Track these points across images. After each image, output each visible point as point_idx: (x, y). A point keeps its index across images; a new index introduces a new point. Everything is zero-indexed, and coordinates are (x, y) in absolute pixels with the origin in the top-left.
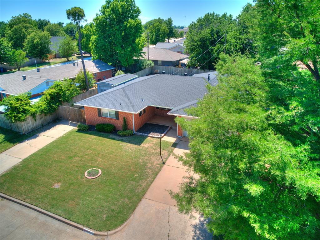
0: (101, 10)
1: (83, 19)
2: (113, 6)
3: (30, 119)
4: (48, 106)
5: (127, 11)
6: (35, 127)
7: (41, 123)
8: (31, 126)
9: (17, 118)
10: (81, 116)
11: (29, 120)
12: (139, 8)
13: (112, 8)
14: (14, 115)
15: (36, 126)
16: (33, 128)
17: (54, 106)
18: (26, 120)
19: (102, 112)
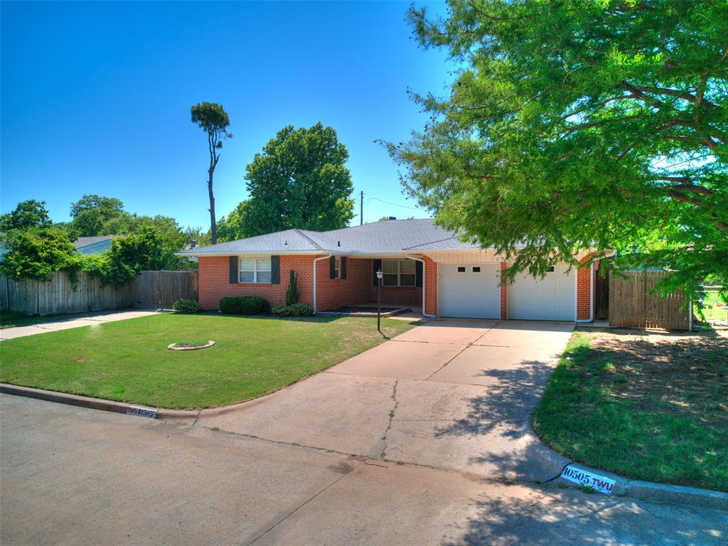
0: (265, 147)
1: (224, 131)
2: (293, 139)
3: (60, 282)
4: (113, 266)
5: (319, 148)
6: (68, 308)
7: (86, 302)
8: (61, 301)
9: (30, 270)
10: (189, 291)
11: (58, 283)
12: (344, 147)
13: (289, 142)
14: (23, 261)
15: (73, 306)
16: (63, 307)
17: (127, 267)
18: (50, 280)
19: (239, 271)
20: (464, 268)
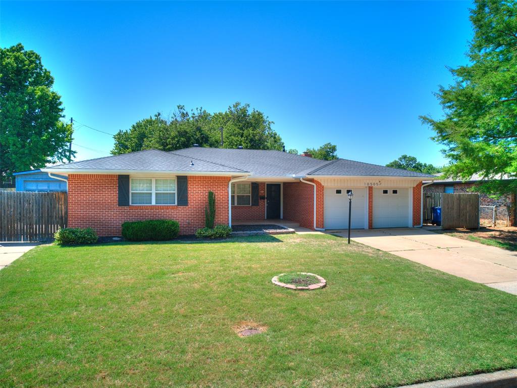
19: (131, 191)
20: (340, 191)
